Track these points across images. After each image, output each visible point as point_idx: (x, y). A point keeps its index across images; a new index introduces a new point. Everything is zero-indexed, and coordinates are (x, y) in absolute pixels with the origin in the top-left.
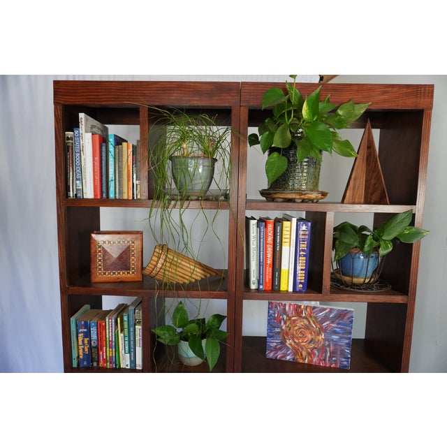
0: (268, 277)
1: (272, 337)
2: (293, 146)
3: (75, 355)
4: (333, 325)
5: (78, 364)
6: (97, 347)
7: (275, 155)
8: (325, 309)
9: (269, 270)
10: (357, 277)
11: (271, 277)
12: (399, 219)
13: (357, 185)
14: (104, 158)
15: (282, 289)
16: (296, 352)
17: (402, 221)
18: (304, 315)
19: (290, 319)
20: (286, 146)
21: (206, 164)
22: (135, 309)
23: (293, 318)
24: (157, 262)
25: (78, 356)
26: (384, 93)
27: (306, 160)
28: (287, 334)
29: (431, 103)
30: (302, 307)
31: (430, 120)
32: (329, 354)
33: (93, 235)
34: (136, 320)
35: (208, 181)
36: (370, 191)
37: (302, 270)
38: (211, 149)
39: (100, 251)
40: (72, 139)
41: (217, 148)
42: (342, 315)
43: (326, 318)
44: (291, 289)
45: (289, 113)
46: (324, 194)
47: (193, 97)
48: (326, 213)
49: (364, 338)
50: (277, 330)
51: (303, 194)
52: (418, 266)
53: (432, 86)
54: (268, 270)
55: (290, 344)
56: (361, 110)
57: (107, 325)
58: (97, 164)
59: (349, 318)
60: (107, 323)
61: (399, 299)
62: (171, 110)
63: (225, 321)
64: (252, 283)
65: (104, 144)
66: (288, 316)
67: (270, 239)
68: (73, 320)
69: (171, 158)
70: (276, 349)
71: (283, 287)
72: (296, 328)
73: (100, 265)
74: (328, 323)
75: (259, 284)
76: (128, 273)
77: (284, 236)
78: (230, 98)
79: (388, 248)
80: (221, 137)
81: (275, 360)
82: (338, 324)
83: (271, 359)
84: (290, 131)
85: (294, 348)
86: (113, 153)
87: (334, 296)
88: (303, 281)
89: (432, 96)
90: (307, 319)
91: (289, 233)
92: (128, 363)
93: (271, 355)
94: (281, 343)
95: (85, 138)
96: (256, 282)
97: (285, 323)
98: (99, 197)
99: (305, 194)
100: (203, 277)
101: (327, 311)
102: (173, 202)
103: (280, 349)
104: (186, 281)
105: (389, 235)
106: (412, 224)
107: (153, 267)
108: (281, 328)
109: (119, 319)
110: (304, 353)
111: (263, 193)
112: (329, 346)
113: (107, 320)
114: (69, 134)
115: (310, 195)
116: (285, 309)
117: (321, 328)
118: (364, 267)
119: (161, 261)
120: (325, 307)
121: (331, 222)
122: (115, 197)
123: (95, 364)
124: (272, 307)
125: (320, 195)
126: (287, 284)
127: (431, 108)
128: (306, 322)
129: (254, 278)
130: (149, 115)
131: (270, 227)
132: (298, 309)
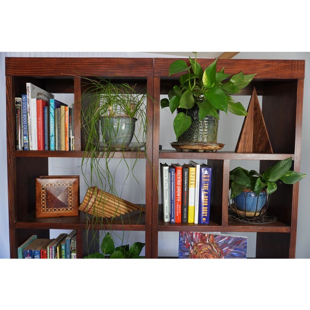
0: (179, 212)
2: (195, 107)
4: (231, 250)
7: (182, 114)
8: (224, 237)
9: (179, 207)
10: (249, 211)
11: (180, 212)
13: (247, 138)
14: (46, 118)
15: (189, 222)
18: (208, 242)
19: (196, 245)
20: (191, 107)
21: (128, 122)
22: (71, 240)
23: (199, 244)
24: (89, 201)
26: (267, 66)
27: (207, 119)
29: (303, 74)
30: (206, 235)
31: (303, 87)
33: (38, 180)
34: (72, 248)
35: (130, 135)
36: (257, 143)
37: (205, 206)
38: (132, 111)
39: (43, 193)
40: (19, 103)
41: (136, 110)
42: (238, 241)
43: (225, 244)
44: (196, 222)
45: (192, 81)
46: (221, 146)
47: (116, 70)
48: (223, 160)
50: (187, 254)
51: (204, 146)
52: (297, 202)
53: (303, 61)
54: (177, 207)
56: (249, 79)
57: (48, 253)
58: (41, 123)
59: (244, 244)
60: (48, 251)
61: (284, 229)
62: (98, 80)
63: (144, 249)
64: (165, 216)
65: (46, 107)
66: (195, 242)
67: (179, 182)
68: (20, 249)
71: (190, 220)
72: (202, 252)
73: (43, 204)
74: (227, 248)
75: (171, 218)
76: (67, 209)
77: (190, 179)
78: (146, 70)
79: (273, 188)
80: (139, 102)
82: (235, 249)
84: (194, 97)
86: (53, 115)
87: (231, 227)
88: (206, 215)
89: (304, 69)
90: (210, 245)
91: (194, 177)
95: (31, 101)
96: (169, 216)
97: (193, 248)
98: (42, 149)
99: (206, 146)
100: (127, 212)
101: (226, 238)
102: (101, 153)
104: (113, 216)
105: (274, 177)
106: (292, 169)
107: (86, 205)
108: (190, 252)
109: (58, 248)
111: (173, 145)
113: (48, 249)
114: (18, 99)
115: (210, 147)
116: (192, 237)
117: (222, 253)
118: (254, 203)
119: (93, 200)
120: (224, 235)
121: (228, 167)
122: (55, 149)
124: (182, 235)
125: (218, 146)
126: (193, 218)
127: (303, 78)
128: (209, 247)
129: (166, 213)
130: (82, 84)
131: (179, 172)
132: (202, 237)
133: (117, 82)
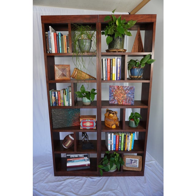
0: (109, 76)
1: (111, 97)
2: (114, 34)
3: (51, 102)
4: (129, 91)
5: (52, 105)
6: (58, 100)
7: (109, 37)
9: (109, 74)
10: (135, 76)
12: (147, 57)
13: (135, 47)
14: (58, 40)
15: (113, 80)
16: (118, 101)
20: (112, 34)
21: (89, 41)
22: (69, 87)
23: (117, 90)
25: (52, 103)
26: (142, 17)
28: (115, 95)
29: (156, 20)
30: (120, 87)
32: (128, 101)
34: (69, 90)
35: (90, 47)
37: (119, 73)
38: (90, 37)
40: (47, 34)
41: (92, 36)
42: (131, 88)
43: (127, 89)
44: (115, 80)
45: (113, 24)
46: (125, 50)
47: (84, 20)
48: (125, 55)
49: (141, 100)
50: (112, 94)
51: (118, 50)
53: (156, 15)
56: (134, 23)
58: (56, 42)
59: (133, 89)
61: (147, 81)
62: (78, 24)
63: (96, 90)
66: (115, 90)
67: (109, 64)
68: (50, 91)
69: (78, 40)
70: (112, 101)
71: (113, 79)
72: (118, 93)
74: (127, 91)
75: (106, 78)
76: (66, 77)
77: (113, 63)
79: (144, 65)
80: (93, 33)
82: (130, 91)
83: (111, 104)
84: (114, 30)
85: (117, 100)
86: (60, 39)
88: (119, 77)
89: (156, 18)
90: (121, 90)
92: (68, 104)
93: (111, 103)
94: (114, 98)
95: (52, 34)
97: (115, 92)
98: (57, 53)
100: (89, 78)
101: (127, 87)
103: (113, 100)
104: (84, 79)
105: (144, 61)
107: (74, 74)
109: (64, 91)
110: (121, 101)
111: (107, 51)
112: (128, 98)
114: (47, 33)
115: (120, 50)
116: (114, 88)
117: (125, 93)
119: (76, 72)
121: (127, 59)
122: (62, 52)
123: (57, 105)
125: (123, 50)
127: (156, 22)
128: (121, 91)
129: (104, 77)
130: (71, 26)
131: (109, 60)
132: (118, 87)
133: (85, 25)
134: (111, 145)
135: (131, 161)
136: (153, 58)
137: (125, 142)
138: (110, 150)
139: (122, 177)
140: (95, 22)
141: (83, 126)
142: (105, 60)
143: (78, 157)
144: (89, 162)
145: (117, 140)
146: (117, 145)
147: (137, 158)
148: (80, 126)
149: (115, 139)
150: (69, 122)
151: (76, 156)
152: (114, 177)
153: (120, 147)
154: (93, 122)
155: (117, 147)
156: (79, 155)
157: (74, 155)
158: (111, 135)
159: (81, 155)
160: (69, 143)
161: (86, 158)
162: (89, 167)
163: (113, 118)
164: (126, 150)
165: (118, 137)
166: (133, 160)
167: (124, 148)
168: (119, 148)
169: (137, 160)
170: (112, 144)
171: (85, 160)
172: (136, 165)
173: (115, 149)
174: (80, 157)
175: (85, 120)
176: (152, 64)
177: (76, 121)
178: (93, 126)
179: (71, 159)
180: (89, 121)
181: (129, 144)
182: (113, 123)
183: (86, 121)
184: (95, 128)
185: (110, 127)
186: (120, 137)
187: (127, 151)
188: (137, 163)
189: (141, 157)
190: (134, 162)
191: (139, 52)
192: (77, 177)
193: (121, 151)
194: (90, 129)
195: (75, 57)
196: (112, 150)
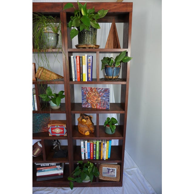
1: (84, 99)
4: (103, 94)
7: (74, 29)
9: (79, 74)
10: (110, 76)
11: (79, 76)
13: (110, 42)
16: (92, 105)
17: (123, 55)
18: (93, 91)
19: (89, 93)
26: (115, 6)
28: (88, 98)
29: (132, 10)
30: (93, 88)
31: (132, 16)
32: (102, 104)
34: (34, 93)
37: (89, 73)
42: (106, 90)
43: (101, 92)
44: (86, 81)
47: (45, 9)
48: (96, 52)
50: (85, 97)
53: (132, 3)
55: (90, 102)
56: (106, 12)
59: (108, 91)
61: (123, 83)
64: (73, 79)
66: (88, 92)
67: (78, 63)
70: (85, 104)
71: (84, 80)
72: (91, 96)
74: (101, 93)
75: (75, 79)
78: (59, 9)
81: (85, 108)
82: (105, 93)
83: (84, 108)
85: (91, 103)
87: (101, 82)
89: (132, 7)
91: (84, 60)
93: (84, 106)
94: (87, 102)
97: (87, 94)
99: (89, 45)
100: (57, 78)
101: (101, 89)
103: (86, 104)
104: (51, 79)
105: (119, 60)
110: (94, 105)
112: (102, 101)
116: (87, 89)
117: (99, 95)
119: (41, 72)
124: (83, 89)
127: (132, 12)
128: (94, 93)
129: (74, 77)
131: (78, 58)
132: (91, 89)
133: (47, 15)
134: (85, 154)
135: (109, 171)
136: (129, 55)
137: (100, 151)
138: (84, 159)
139: (98, 188)
140: (58, 12)
141: (52, 132)
142: (74, 57)
143: (50, 166)
144: (61, 171)
145: (92, 148)
146: (92, 154)
147: (115, 168)
148: (48, 132)
149: (89, 147)
150: (38, 128)
151: (48, 164)
152: (89, 188)
153: (95, 156)
154: (63, 129)
155: (92, 156)
156: (50, 164)
157: (45, 164)
158: (84, 142)
159: (53, 164)
160: (37, 151)
161: (59, 167)
162: (62, 177)
163: (86, 123)
164: (101, 159)
165: (92, 145)
166: (110, 170)
167: (100, 157)
168: (93, 157)
169: (115, 169)
170: (86, 152)
171: (57, 169)
172: (113, 175)
173: (89, 158)
174: (52, 166)
175: (54, 126)
176: (129, 63)
177: (45, 127)
178: (63, 132)
179: (41, 169)
180: (59, 127)
181: (105, 152)
182: (87, 129)
183: (56, 127)
184: (66, 135)
185: (83, 134)
186: (95, 145)
187: (103, 160)
188: (115, 173)
189: (119, 166)
190: (112, 172)
191: (114, 48)
192: (48, 188)
193: (96, 160)
194: (60, 136)
195: (37, 54)
196: (87, 158)
